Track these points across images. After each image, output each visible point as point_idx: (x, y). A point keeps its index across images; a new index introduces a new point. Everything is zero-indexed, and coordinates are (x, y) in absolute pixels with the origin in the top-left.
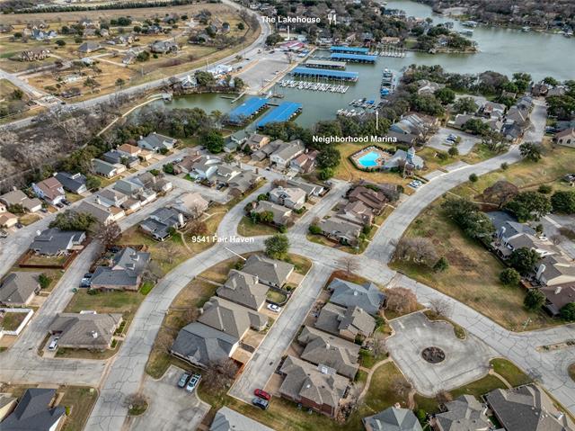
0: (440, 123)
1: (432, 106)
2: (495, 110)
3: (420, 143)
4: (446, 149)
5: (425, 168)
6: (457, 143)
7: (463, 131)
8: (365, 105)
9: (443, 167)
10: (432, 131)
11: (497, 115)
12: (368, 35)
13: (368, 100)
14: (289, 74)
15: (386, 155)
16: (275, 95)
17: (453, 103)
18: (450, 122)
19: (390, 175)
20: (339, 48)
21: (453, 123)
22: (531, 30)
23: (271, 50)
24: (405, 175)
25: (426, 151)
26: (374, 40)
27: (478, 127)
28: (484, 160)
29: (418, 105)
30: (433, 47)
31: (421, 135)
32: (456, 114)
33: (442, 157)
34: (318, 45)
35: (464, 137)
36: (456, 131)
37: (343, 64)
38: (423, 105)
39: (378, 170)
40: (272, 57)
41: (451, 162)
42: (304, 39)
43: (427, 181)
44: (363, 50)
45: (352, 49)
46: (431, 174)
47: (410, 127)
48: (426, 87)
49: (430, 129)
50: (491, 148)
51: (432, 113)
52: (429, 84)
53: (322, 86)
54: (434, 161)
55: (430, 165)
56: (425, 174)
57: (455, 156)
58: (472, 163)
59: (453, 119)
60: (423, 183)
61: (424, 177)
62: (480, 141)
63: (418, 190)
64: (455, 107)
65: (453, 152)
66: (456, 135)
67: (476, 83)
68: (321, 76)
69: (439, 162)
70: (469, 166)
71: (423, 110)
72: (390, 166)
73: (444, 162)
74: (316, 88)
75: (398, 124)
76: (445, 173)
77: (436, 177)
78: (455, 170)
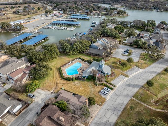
0: (118, 42)
1: (114, 34)
2: (145, 35)
3: (108, 55)
4: (125, 59)
5: (113, 75)
6: (130, 54)
7: (132, 46)
8: (81, 35)
9: (125, 72)
10: (115, 47)
11: (147, 37)
12: (87, 10)
13: (83, 33)
14: (50, 24)
15: (85, 65)
16: (39, 32)
17: (124, 32)
18: (124, 42)
19: (86, 83)
20: (76, 15)
21: (126, 42)
22: (145, 10)
23: (47, 16)
24: (97, 82)
25: (112, 60)
26: (90, 12)
27: (141, 44)
28: (149, 65)
29: (106, 33)
30: (112, 14)
31: (109, 50)
32: (126, 37)
33: (123, 64)
34: (68, 14)
35: (133, 50)
36: (128, 47)
37: (75, 20)
38: (109, 33)
39: (77, 79)
40: (46, 18)
41: (129, 68)
42: (62, 12)
43: (115, 86)
44: (85, 15)
45: (81, 15)
46: (117, 79)
47: (102, 45)
48: (110, 26)
49: (114, 46)
50: (151, 56)
51: (114, 37)
52: (111, 24)
53: (63, 28)
54: (118, 68)
55: (116, 71)
56: (112, 80)
57: (131, 64)
58: (143, 68)
59: (125, 40)
60: (112, 89)
61: (112, 82)
62: (144, 52)
63: (108, 97)
64: (125, 34)
65: (129, 60)
66: (129, 49)
67: (132, 24)
68: (64, 24)
69: (122, 69)
70: (141, 70)
71: (109, 36)
72: (86, 75)
73: (125, 68)
74: (60, 28)
75: (95, 44)
76: (127, 78)
77: (121, 82)
78: (133, 75)
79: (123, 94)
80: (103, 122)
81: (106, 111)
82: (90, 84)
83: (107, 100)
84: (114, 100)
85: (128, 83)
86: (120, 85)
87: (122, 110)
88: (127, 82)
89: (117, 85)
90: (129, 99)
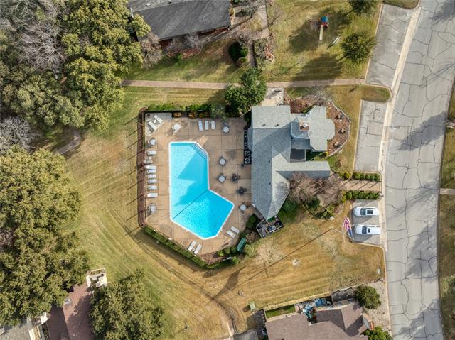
63: (382, 238)
76: (388, 104)
77: (383, 144)
78: (399, 71)
79: (414, 194)
80: (416, 316)
81: (404, 282)
82: (306, 225)
83: (386, 246)
84: (403, 234)
85: (403, 134)
86: (384, 161)
87: (434, 251)
88: (398, 127)
89: (380, 168)
90: (434, 200)
